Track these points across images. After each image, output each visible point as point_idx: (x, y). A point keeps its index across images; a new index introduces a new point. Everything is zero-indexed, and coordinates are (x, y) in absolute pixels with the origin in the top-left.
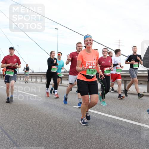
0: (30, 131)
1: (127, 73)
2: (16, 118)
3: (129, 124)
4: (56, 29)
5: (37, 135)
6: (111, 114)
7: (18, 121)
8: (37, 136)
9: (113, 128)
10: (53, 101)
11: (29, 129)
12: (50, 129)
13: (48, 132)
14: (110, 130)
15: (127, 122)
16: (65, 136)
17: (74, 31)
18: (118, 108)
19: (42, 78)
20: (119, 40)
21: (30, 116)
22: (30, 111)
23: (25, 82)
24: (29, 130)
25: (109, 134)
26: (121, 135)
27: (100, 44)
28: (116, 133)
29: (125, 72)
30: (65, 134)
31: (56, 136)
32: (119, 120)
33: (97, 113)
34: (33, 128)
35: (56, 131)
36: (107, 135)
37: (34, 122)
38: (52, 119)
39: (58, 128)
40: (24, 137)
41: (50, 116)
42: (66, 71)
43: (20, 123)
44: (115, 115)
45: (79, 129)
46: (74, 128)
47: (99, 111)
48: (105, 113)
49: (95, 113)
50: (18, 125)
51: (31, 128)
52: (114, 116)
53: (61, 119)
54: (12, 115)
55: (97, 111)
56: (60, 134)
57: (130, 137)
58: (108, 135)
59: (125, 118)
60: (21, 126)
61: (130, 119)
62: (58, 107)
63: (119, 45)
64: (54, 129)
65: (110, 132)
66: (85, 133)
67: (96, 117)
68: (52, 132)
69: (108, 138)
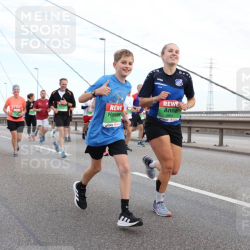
0: (57, 214)
1: (224, 115)
2: (33, 192)
3: (227, 204)
4: (101, 39)
5: (69, 221)
6: (197, 187)
7: (36, 198)
8: (70, 224)
9: (200, 210)
11: (56, 211)
12: (91, 211)
13: (88, 216)
15: (224, 201)
17: (133, 44)
18: (208, 177)
19: (78, 123)
20: (211, 59)
21: (57, 188)
22: (57, 180)
24: (55, 213)
25: (192, 220)
26: (213, 222)
28: (204, 219)
29: (221, 115)
31: (102, 223)
32: (210, 197)
33: (171, 185)
34: (63, 209)
35: (101, 215)
36: (189, 223)
37: (63, 199)
38: (94, 194)
39: (105, 210)
40: (47, 224)
41: (92, 189)
43: (40, 200)
44: (202, 189)
45: (141, 212)
47: (176, 182)
48: (186, 185)
50: (37, 203)
51: (58, 209)
52: (201, 191)
53: (110, 195)
54: (26, 186)
56: (109, 221)
57: (229, 226)
59: (220, 194)
60: (41, 205)
61: (228, 196)
62: (106, 174)
63: (211, 68)
64: (99, 212)
65: (194, 218)
66: (152, 218)
67: (169, 191)
68: (95, 216)
69: (190, 227)
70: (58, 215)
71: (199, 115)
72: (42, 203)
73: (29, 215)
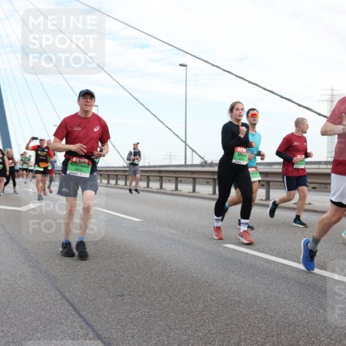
0: (124, 299)
2: (92, 269)
4: (181, 65)
5: (140, 310)
7: (96, 277)
8: (141, 313)
9: (319, 297)
10: (175, 232)
11: (122, 296)
12: (170, 297)
13: (165, 303)
14: (311, 304)
16: (203, 313)
17: (225, 71)
19: (150, 178)
20: (333, 90)
21: (123, 265)
22: (123, 254)
23: (130, 191)
24: (120, 298)
25: (308, 311)
27: (286, 99)
28: (325, 310)
30: (205, 309)
31: (183, 313)
33: (279, 263)
34: (132, 293)
35: (182, 302)
36: (304, 315)
37: (132, 280)
38: (173, 274)
39: (188, 295)
40: (110, 313)
41: (170, 266)
42: (205, 162)
43: (101, 280)
45: (237, 299)
46: (226, 295)
47: (285, 258)
49: (275, 262)
50: (96, 285)
51: (125, 293)
52: (320, 271)
53: (195, 275)
55: (280, 257)
56: (193, 310)
58: (306, 314)
60: (102, 287)
62: (189, 247)
63: (332, 101)
64: (180, 298)
65: (311, 308)
66: (252, 307)
67: (276, 270)
68: (174, 303)
69: (306, 321)
70: (125, 301)
71: (316, 166)
72: (103, 285)
73: (87, 301)
